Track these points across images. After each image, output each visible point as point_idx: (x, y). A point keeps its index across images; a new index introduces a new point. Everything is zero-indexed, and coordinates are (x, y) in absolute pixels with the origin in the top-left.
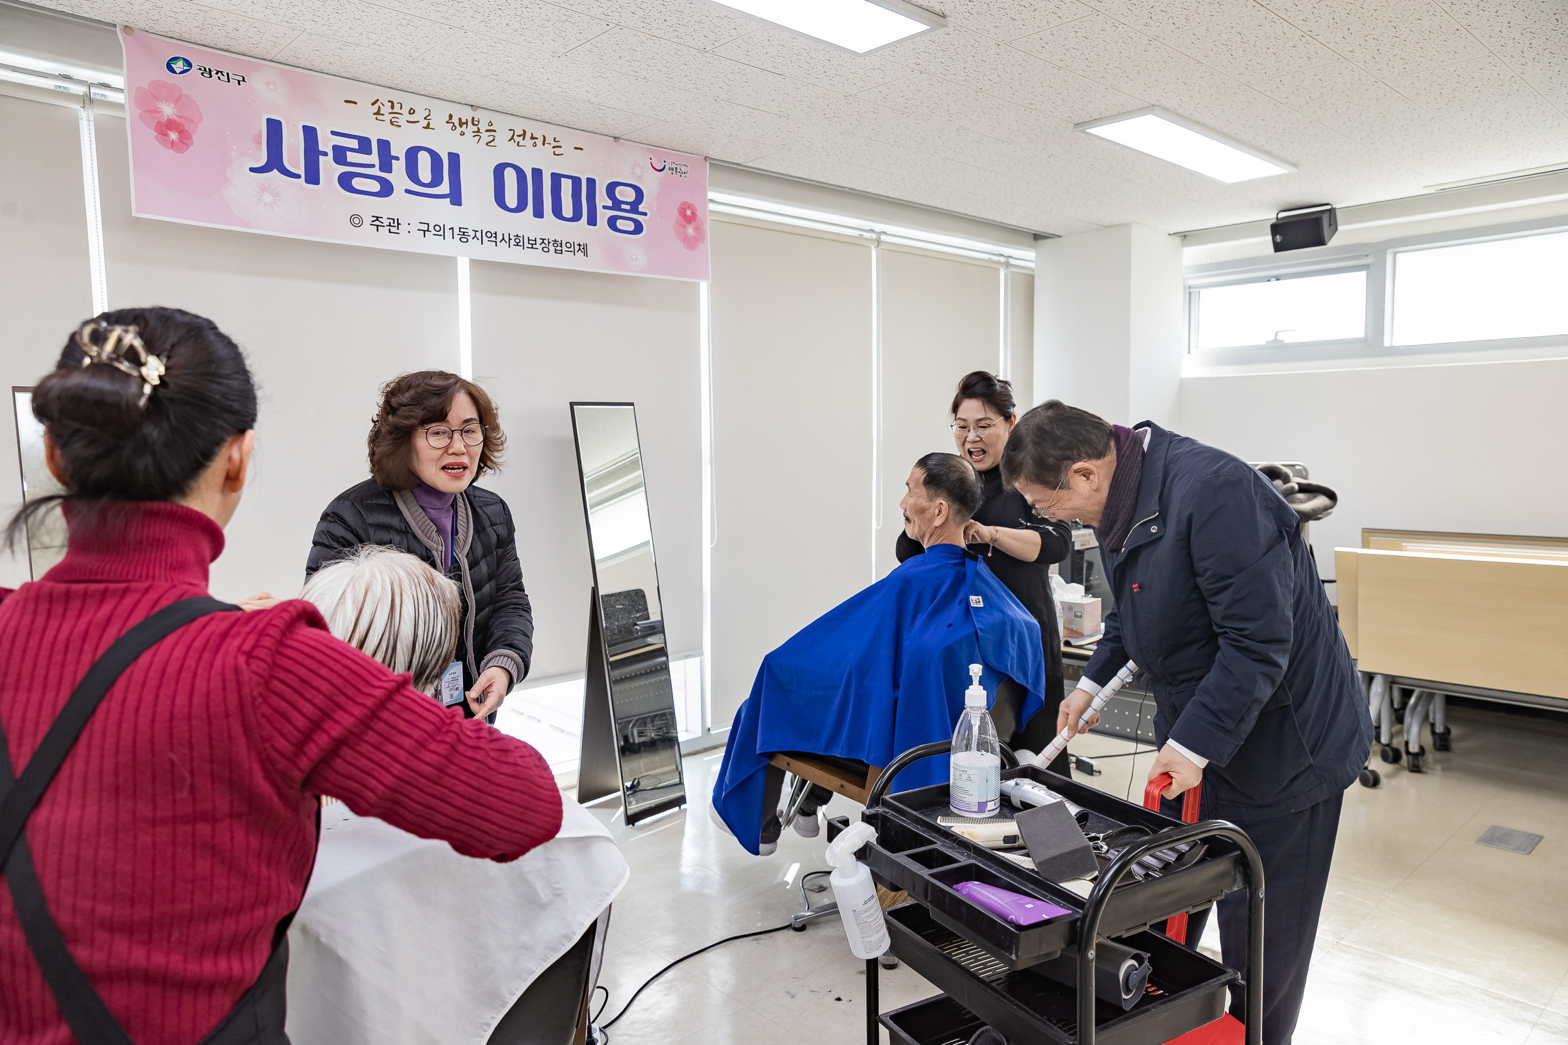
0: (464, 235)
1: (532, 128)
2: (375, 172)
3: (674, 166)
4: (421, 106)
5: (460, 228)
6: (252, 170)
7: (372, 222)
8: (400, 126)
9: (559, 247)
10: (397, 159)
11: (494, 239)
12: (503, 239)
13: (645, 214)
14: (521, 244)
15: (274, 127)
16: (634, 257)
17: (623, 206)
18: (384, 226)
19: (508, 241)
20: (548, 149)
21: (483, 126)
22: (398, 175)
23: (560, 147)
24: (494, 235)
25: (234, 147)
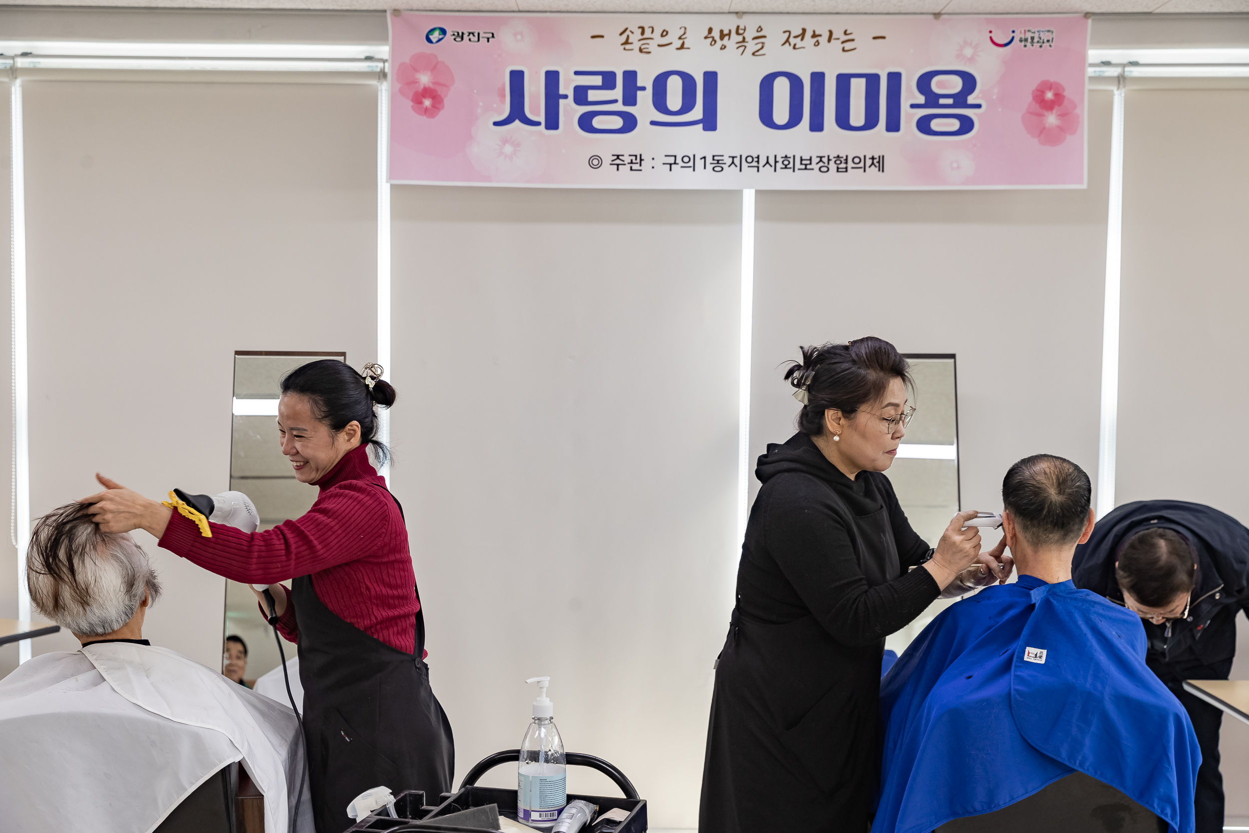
0: (718, 163)
1: (812, 24)
2: (619, 107)
3: (1029, 35)
4: (674, 25)
5: (714, 156)
6: (496, 124)
7: (612, 161)
8: (649, 53)
9: (842, 163)
10: (643, 89)
11: (756, 164)
12: (768, 162)
13: (978, 106)
14: (791, 165)
15: (517, 78)
16: (955, 165)
17: (942, 101)
18: (625, 164)
19: (772, 164)
20: (836, 45)
21: (750, 34)
22: (644, 108)
23: (853, 40)
24: (756, 160)
25: (481, 104)
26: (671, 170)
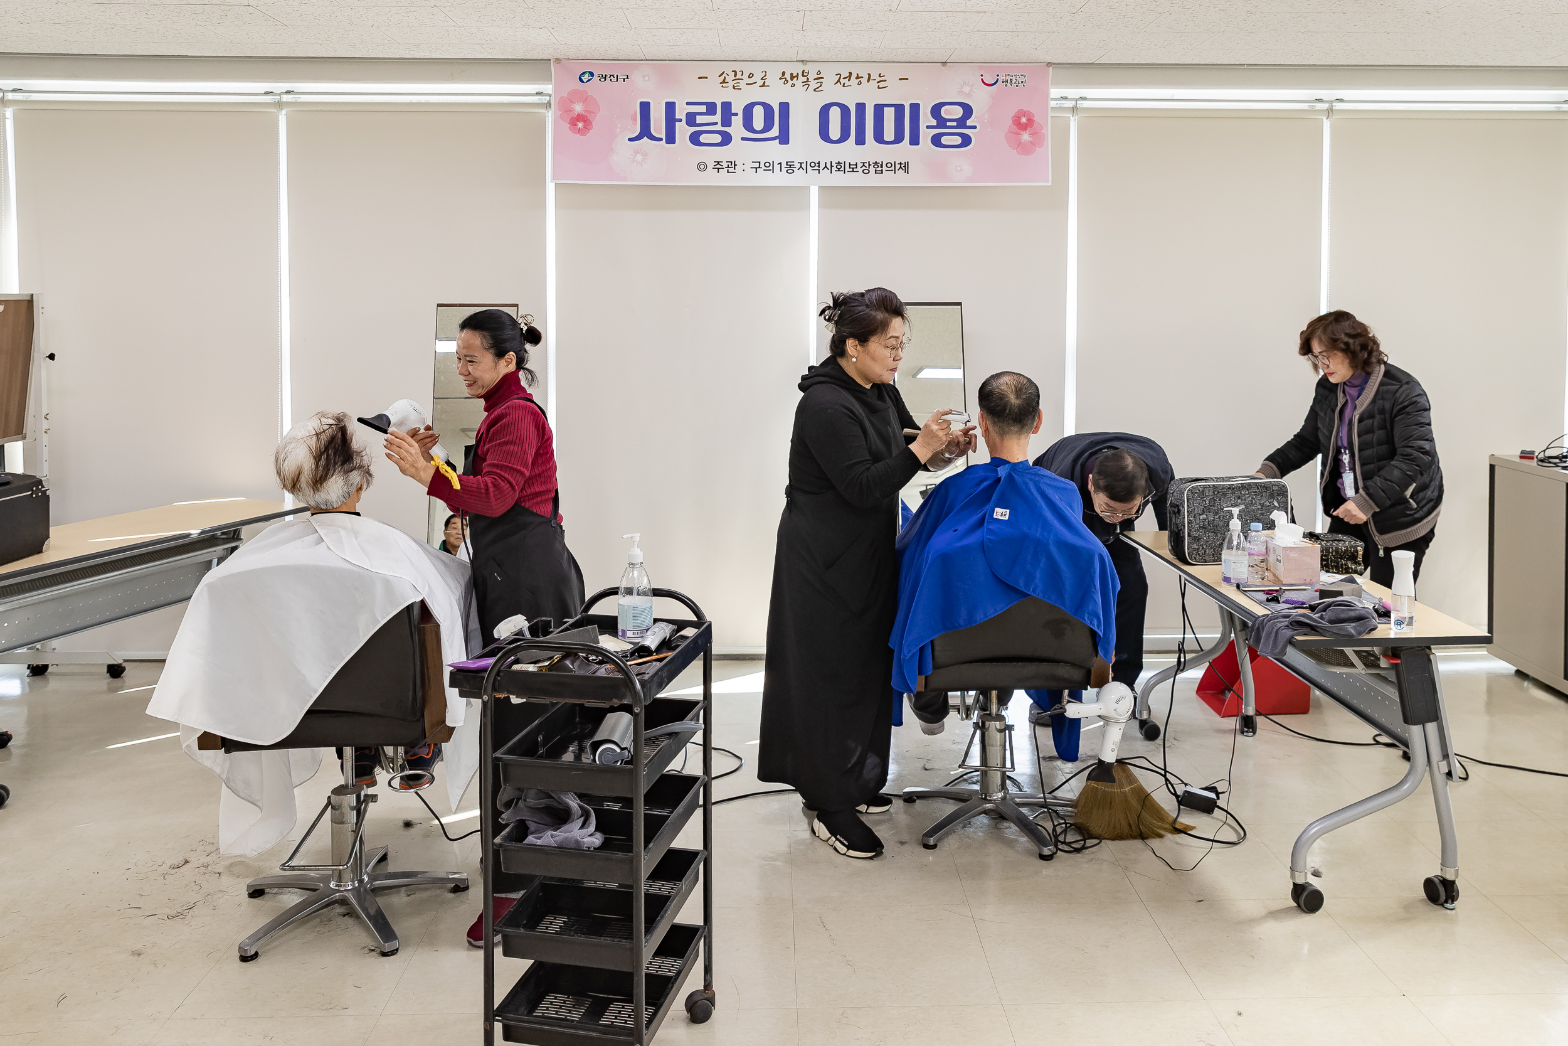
0: (790, 167)
1: (856, 69)
2: (719, 127)
3: (1008, 78)
4: (757, 70)
5: (787, 162)
6: (630, 140)
7: (714, 166)
8: (740, 89)
9: (879, 168)
10: (736, 114)
11: (817, 168)
12: (826, 167)
13: (975, 127)
14: (842, 169)
15: (645, 107)
16: (959, 169)
17: (949, 124)
18: (723, 168)
19: (829, 168)
20: (874, 84)
21: (811, 77)
22: (737, 128)
23: (885, 81)
24: (818, 165)
25: (619, 126)
26: (756, 172)
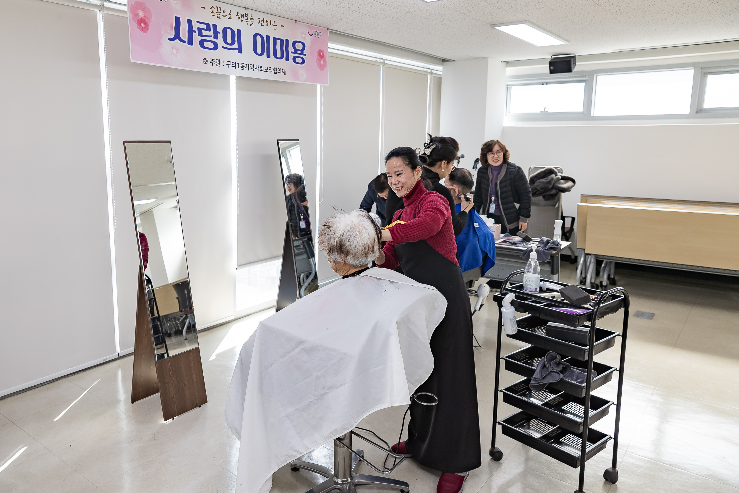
0: (242, 66)
1: (268, 18)
2: (212, 39)
3: (316, 33)
4: (228, 8)
5: (241, 63)
6: (169, 39)
7: (211, 61)
8: (220, 18)
9: (275, 70)
10: (219, 33)
11: (253, 68)
12: (256, 68)
13: (305, 55)
14: (262, 70)
15: (178, 20)
16: (302, 75)
17: (298, 52)
18: (215, 63)
19: (258, 69)
20: (272, 26)
21: (249, 17)
22: (220, 41)
23: (276, 26)
25: (163, 30)
26: (229, 67)
